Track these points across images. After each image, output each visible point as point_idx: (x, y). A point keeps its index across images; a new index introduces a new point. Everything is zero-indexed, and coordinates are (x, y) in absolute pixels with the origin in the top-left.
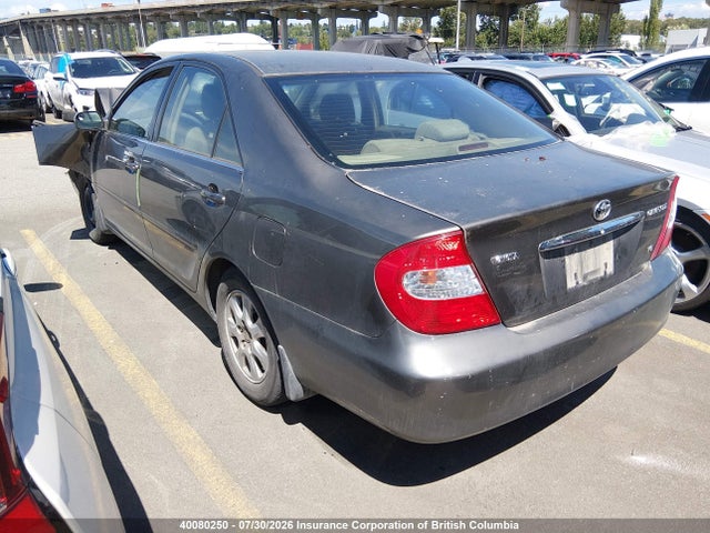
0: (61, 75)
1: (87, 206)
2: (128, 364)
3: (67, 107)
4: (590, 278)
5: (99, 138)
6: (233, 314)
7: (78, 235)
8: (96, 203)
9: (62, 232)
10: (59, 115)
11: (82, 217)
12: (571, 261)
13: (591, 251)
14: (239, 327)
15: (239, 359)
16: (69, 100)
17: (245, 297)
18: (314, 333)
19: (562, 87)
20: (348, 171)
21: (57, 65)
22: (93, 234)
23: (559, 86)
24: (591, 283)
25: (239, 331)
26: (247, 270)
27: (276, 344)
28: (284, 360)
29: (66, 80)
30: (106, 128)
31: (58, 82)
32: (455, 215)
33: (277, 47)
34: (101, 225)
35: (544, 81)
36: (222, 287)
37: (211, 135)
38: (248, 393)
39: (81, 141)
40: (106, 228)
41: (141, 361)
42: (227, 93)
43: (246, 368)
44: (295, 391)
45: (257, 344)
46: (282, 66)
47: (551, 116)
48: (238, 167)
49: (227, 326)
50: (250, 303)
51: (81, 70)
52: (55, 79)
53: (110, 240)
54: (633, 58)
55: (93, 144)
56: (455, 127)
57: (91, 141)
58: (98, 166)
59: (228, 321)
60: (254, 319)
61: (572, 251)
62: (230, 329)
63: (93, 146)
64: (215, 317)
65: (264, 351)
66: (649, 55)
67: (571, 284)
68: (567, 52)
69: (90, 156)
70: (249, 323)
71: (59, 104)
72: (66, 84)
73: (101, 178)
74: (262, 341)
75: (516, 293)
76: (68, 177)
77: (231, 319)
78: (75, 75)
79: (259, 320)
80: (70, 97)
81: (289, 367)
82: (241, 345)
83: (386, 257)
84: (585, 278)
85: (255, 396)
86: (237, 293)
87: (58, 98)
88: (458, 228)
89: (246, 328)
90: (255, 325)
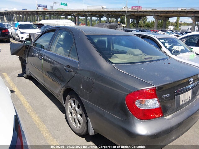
0: (16, 28)
1: (24, 67)
2: (36, 119)
3: (17, 37)
4: (186, 101)
5: (30, 48)
6: (71, 105)
7: (20, 75)
8: (27, 67)
9: (15, 74)
10: (14, 39)
11: (21, 70)
12: (182, 96)
13: (186, 93)
14: (73, 109)
15: (72, 119)
16: (18, 35)
17: (76, 100)
18: (102, 116)
19: (164, 41)
20: (114, 65)
21: (14, 25)
22: (25, 75)
23: (163, 41)
24: (186, 103)
25: (73, 111)
26: (79, 93)
27: (87, 117)
28: (89, 122)
29: (17, 29)
30: (32, 45)
31: (14, 30)
32: (152, 82)
33: (75, 24)
34: (28, 73)
35: (159, 39)
36: (68, 96)
37: (68, 51)
38: (74, 130)
39: (24, 49)
40: (29, 74)
41: (40, 118)
42: (74, 38)
43: (74, 122)
44: (92, 132)
45: (79, 116)
46: (91, 32)
47: (161, 49)
48: (77, 61)
49: (69, 108)
50: (78, 102)
51: (22, 27)
52: (14, 29)
53: (30, 78)
54: (173, 32)
55: (28, 49)
56: (138, 51)
57: (27, 49)
58: (29, 56)
59: (69, 107)
60: (79, 108)
61: (182, 93)
62: (69, 109)
63: (28, 50)
64: (65, 106)
65: (81, 118)
66: (177, 32)
67: (181, 103)
68: (155, 30)
69: (27, 53)
70: (77, 109)
71: (14, 36)
72: (17, 31)
73: (29, 60)
74: (81, 115)
75: (168, 107)
76: (18, 58)
77: (70, 107)
78: (20, 28)
79: (81, 108)
80: (18, 34)
81: (90, 125)
82: (73, 115)
83: (130, 94)
84: (185, 101)
85: (77, 132)
86: (73, 99)
87: (14, 34)
88: (154, 87)
89: (75, 110)
90: (79, 110)
